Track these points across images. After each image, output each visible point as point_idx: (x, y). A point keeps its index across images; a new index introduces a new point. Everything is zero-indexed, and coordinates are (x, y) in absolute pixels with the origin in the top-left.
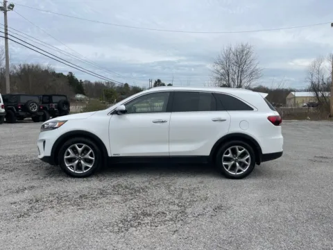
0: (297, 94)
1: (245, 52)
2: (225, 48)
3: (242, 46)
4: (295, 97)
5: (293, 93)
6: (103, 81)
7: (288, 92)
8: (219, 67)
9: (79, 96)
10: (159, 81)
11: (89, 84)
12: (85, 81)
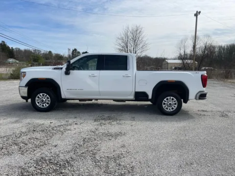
0: (169, 61)
1: (138, 32)
2: (125, 28)
3: (136, 26)
4: (168, 63)
5: (167, 60)
6: (31, 49)
7: (164, 60)
8: (120, 42)
9: (11, 60)
10: (75, 50)
11: (19, 51)
12: (16, 48)
